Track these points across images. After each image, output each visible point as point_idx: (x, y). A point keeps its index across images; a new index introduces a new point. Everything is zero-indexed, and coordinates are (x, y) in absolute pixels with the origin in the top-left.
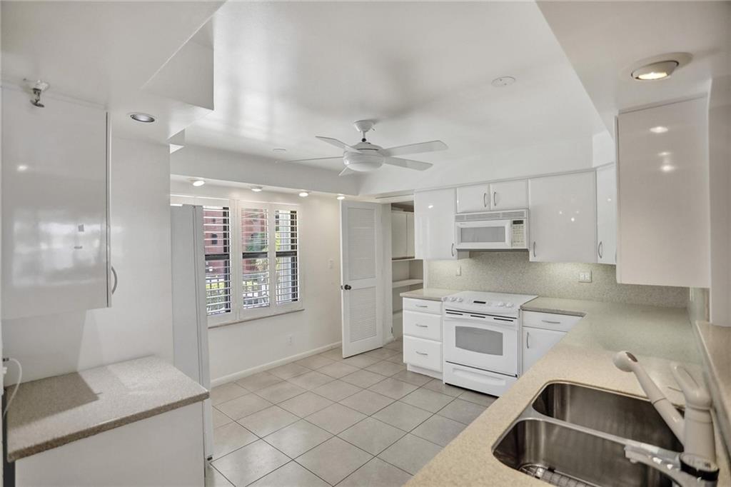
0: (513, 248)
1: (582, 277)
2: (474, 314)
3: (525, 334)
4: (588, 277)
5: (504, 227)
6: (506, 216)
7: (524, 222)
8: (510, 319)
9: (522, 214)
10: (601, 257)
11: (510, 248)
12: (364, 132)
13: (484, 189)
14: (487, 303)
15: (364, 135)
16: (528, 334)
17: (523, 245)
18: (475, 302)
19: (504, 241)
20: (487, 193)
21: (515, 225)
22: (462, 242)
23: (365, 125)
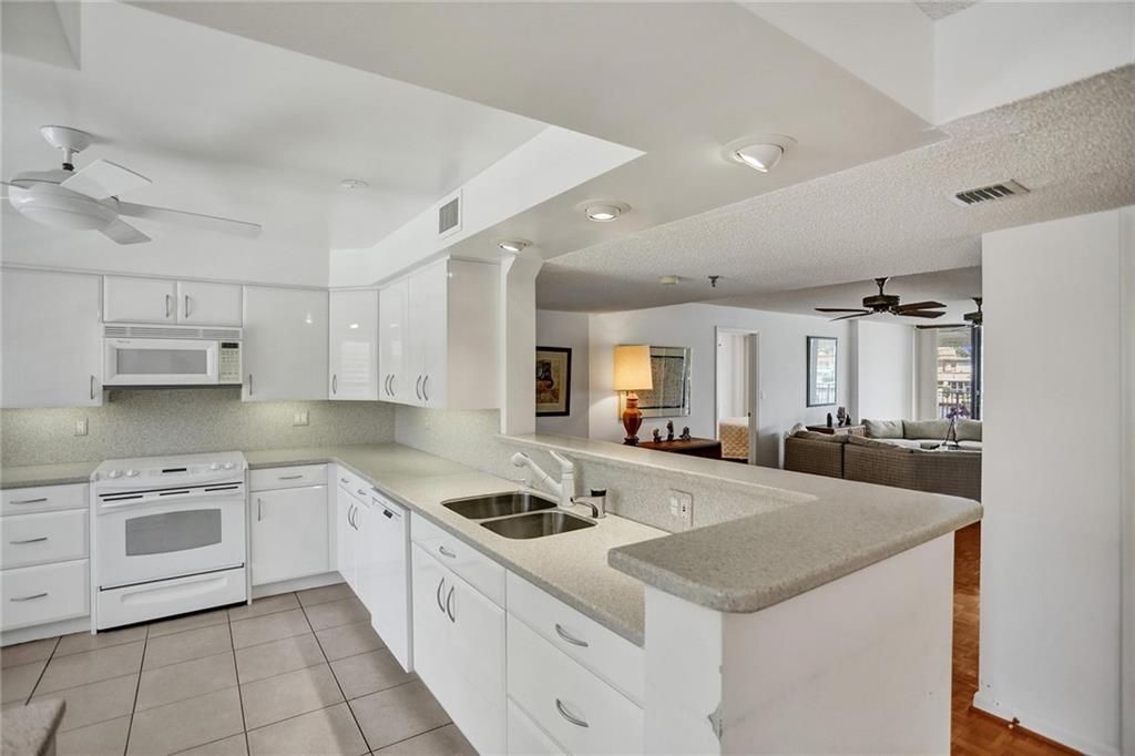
0: (222, 382)
1: (297, 420)
2: (164, 491)
3: (255, 502)
4: (304, 419)
5: (205, 352)
6: (209, 335)
7: (240, 346)
8: (232, 486)
9: (236, 333)
10: (335, 392)
11: (217, 383)
12: (72, 151)
13: (167, 288)
14: (188, 470)
15: (70, 158)
16: (259, 500)
17: (237, 379)
18: (164, 471)
19: (205, 372)
20: (171, 294)
21: (225, 349)
22: (118, 373)
23: (79, 140)
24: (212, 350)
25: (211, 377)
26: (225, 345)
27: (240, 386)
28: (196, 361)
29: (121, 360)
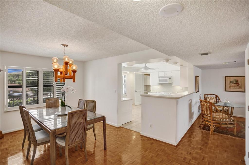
7: (171, 79)
9: (170, 77)
13: (164, 72)
14: (164, 93)
18: (162, 93)
24: (168, 79)
25: (168, 83)
26: (169, 79)
27: (171, 84)
28: (166, 81)
29: (160, 81)
